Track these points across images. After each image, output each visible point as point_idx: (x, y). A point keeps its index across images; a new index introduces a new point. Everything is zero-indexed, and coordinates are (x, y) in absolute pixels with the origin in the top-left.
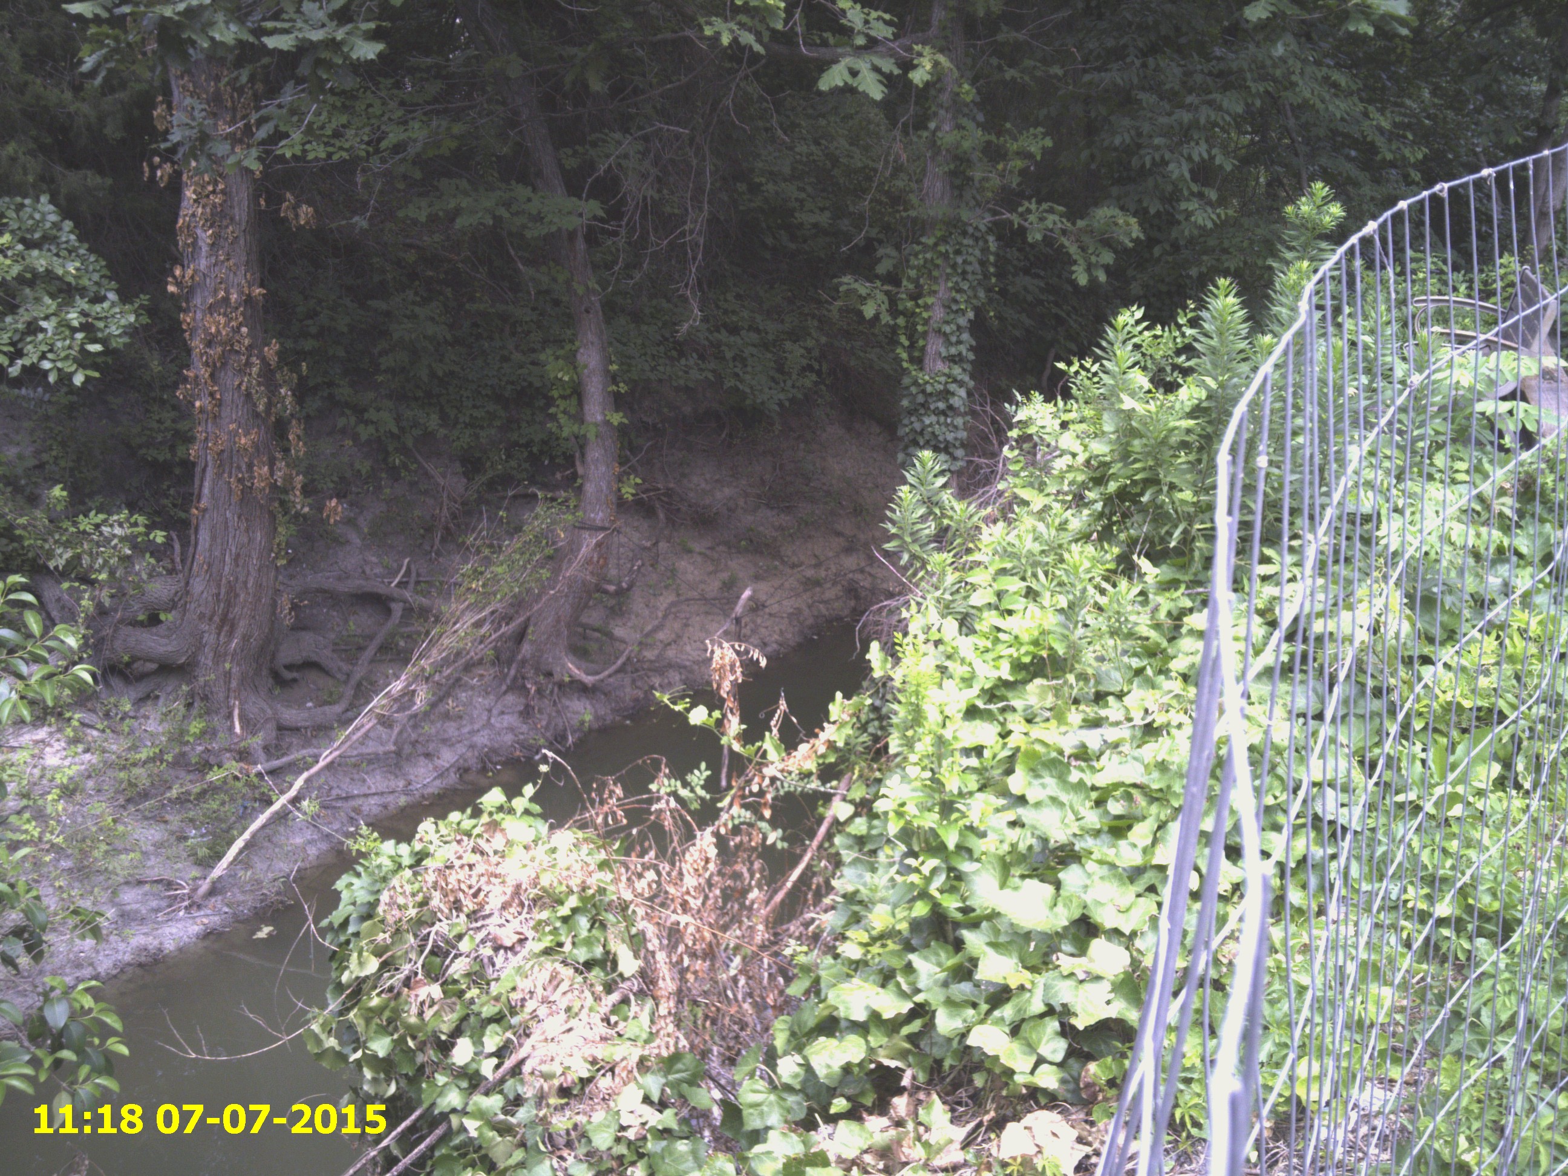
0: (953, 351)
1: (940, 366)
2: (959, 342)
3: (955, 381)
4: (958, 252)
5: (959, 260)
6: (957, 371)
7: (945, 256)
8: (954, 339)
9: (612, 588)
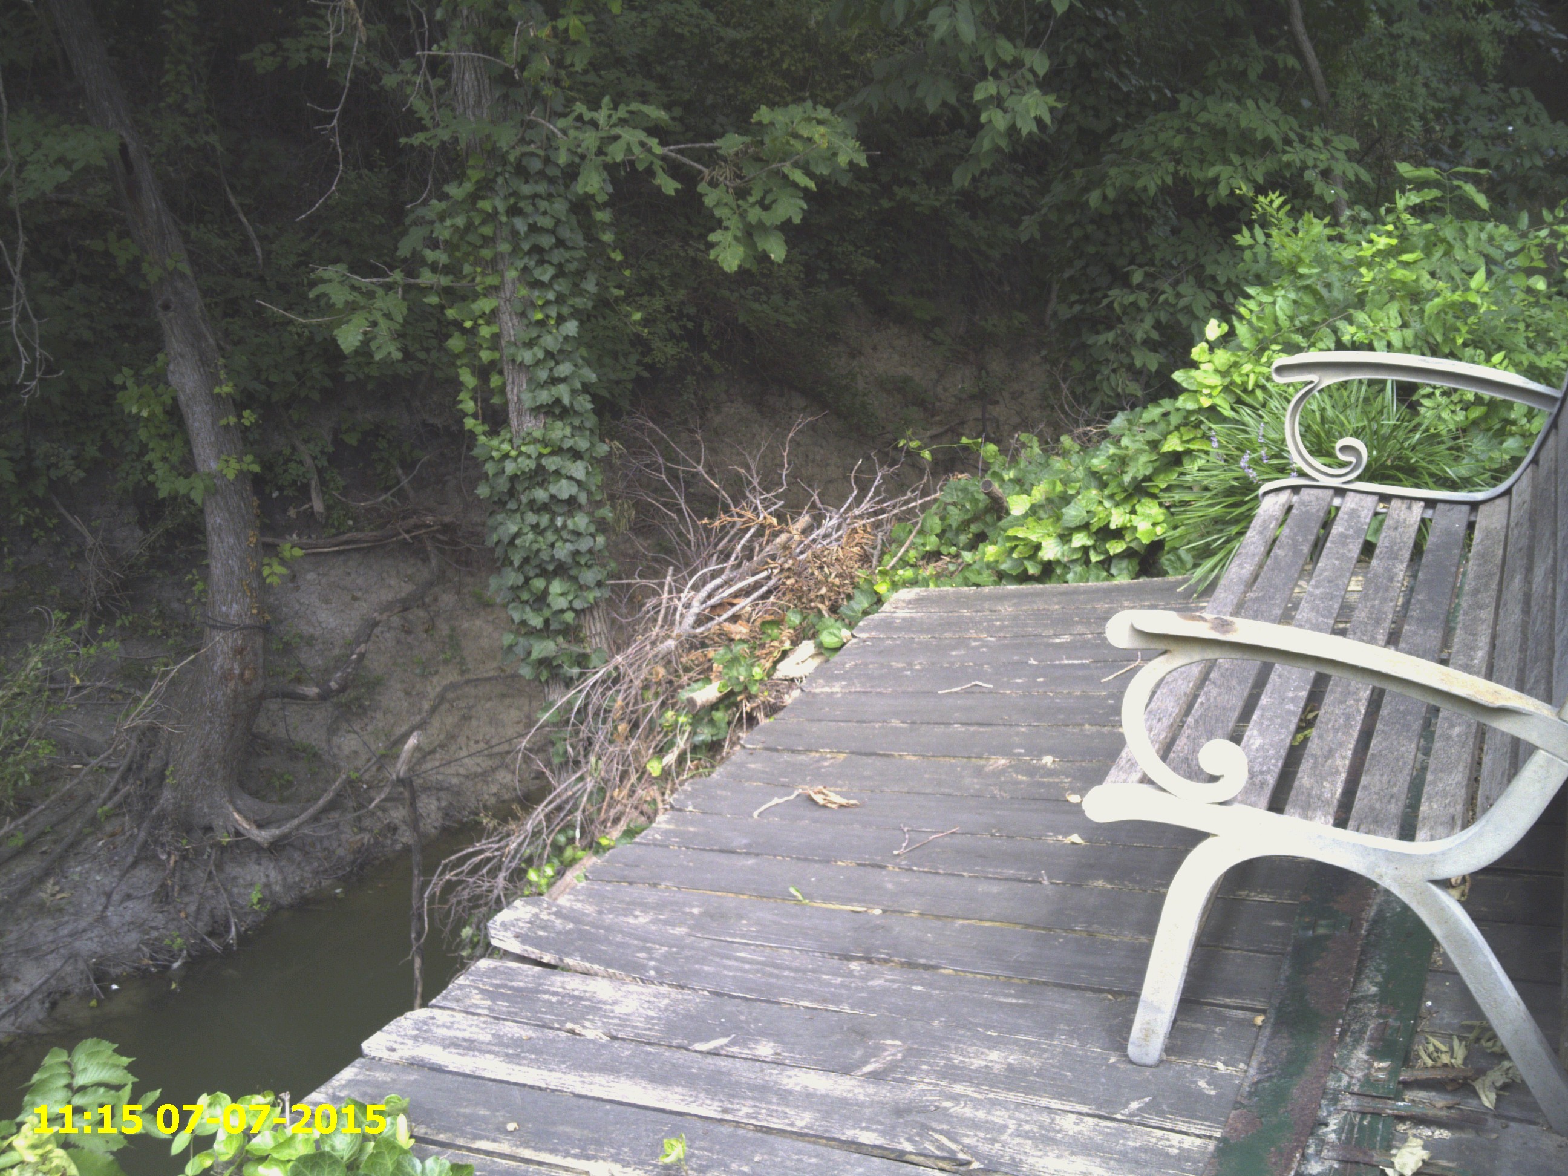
0: (544, 397)
1: (533, 426)
2: (554, 381)
3: (558, 451)
4: (514, 211)
5: (520, 224)
6: (560, 431)
7: (491, 217)
8: (543, 375)
9: (313, 691)
